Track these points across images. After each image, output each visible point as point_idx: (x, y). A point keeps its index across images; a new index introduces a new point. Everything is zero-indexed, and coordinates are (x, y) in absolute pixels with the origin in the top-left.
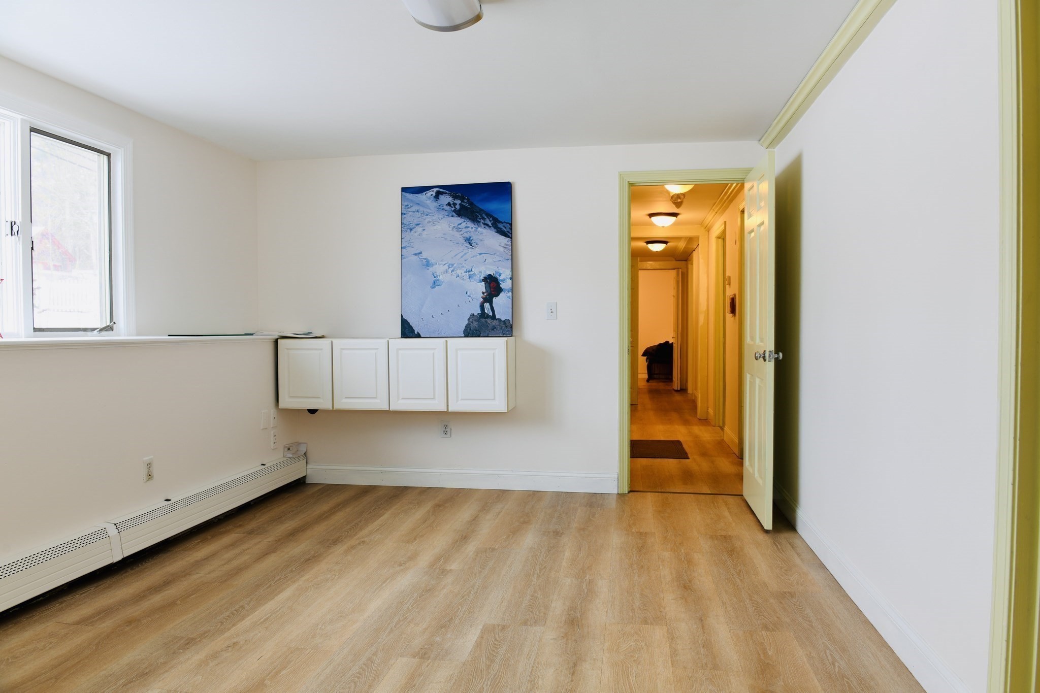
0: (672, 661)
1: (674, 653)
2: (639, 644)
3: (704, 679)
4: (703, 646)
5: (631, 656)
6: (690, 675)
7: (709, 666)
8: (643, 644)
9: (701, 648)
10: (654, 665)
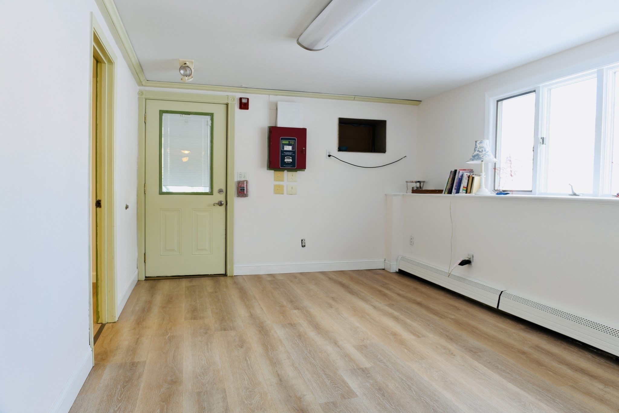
0: (226, 392)
1: (224, 399)
2: (249, 402)
3: (207, 385)
4: (205, 408)
5: (251, 392)
6: (215, 386)
7: (203, 394)
8: (246, 402)
9: (206, 407)
10: (236, 388)
